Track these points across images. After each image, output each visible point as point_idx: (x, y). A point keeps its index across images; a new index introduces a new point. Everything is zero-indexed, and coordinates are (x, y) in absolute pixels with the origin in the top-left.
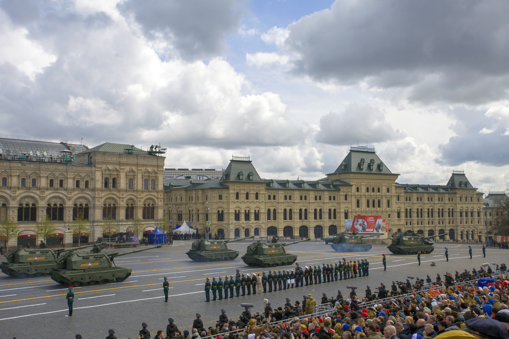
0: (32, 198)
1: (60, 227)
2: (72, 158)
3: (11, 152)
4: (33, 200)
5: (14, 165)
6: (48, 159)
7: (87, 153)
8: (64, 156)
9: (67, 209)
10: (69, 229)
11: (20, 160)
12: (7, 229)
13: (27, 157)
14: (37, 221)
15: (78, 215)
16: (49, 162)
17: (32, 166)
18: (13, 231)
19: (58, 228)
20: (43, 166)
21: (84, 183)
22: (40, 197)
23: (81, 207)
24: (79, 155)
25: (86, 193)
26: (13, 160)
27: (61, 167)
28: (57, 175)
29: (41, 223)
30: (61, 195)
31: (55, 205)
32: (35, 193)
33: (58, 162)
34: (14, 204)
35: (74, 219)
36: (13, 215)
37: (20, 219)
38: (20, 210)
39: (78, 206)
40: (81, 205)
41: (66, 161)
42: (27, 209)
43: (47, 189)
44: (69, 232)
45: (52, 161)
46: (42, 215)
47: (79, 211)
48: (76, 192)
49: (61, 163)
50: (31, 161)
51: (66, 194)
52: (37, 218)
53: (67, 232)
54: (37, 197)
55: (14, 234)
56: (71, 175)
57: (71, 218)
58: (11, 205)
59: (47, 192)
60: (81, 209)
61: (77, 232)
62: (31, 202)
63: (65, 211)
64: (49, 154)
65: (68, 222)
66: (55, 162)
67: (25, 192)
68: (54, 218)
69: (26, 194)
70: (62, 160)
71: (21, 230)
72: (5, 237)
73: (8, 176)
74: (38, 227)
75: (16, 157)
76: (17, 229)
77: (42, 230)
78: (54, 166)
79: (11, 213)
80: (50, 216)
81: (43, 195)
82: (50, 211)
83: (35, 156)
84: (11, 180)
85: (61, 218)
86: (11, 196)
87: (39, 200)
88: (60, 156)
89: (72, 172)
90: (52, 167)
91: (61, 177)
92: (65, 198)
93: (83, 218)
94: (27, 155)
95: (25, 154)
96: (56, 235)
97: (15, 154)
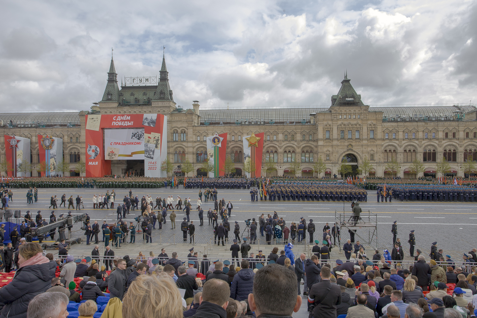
0: (433, 146)
1: (454, 166)
2: (462, 116)
3: (418, 115)
4: (434, 147)
5: (420, 124)
6: (443, 118)
7: (475, 111)
8: (456, 115)
9: (459, 154)
10: (461, 168)
11: (424, 120)
12: (417, 166)
13: (429, 118)
14: (437, 161)
15: (468, 158)
16: (445, 121)
17: (432, 124)
18: (420, 168)
19: (452, 166)
20: (440, 124)
21: (473, 134)
22: (438, 145)
23: (470, 152)
24: (469, 113)
25: (474, 142)
26: (419, 121)
27: (454, 123)
28: (451, 129)
29: (439, 163)
30: (454, 144)
31: (450, 150)
32: (435, 143)
33: (451, 120)
34: (421, 150)
35: (465, 161)
36: (420, 157)
37: (425, 160)
38: (425, 154)
39: (468, 151)
40: (470, 150)
41: (457, 119)
42: (429, 153)
43: (444, 140)
44: (461, 170)
45: (447, 120)
46: (440, 157)
47: (469, 155)
48: (466, 141)
49: (453, 120)
50: (432, 121)
51: (458, 143)
52: (437, 160)
53: (459, 170)
54: (436, 145)
55: (421, 170)
56: (461, 128)
57: (463, 160)
58: (418, 151)
59: (444, 142)
60: (470, 153)
61: (468, 170)
62: (432, 149)
63: (457, 155)
64: (444, 115)
65: (460, 163)
66: (450, 120)
67: (428, 142)
68: (449, 160)
69: (429, 143)
70: (455, 118)
71: (426, 167)
72: (416, 172)
73: (416, 131)
74: (437, 166)
75: (421, 119)
76: (423, 167)
77: (440, 168)
78: (448, 123)
79: (419, 156)
80: (446, 158)
81: (441, 144)
82: (446, 154)
83: (434, 117)
84: (418, 134)
85: (455, 160)
86: (418, 145)
87: (438, 147)
88: (453, 115)
89: (462, 126)
90: (447, 124)
91: (454, 131)
92: (457, 146)
93: (472, 159)
94: (428, 117)
95: (427, 116)
96: (451, 172)
97: (420, 117)
